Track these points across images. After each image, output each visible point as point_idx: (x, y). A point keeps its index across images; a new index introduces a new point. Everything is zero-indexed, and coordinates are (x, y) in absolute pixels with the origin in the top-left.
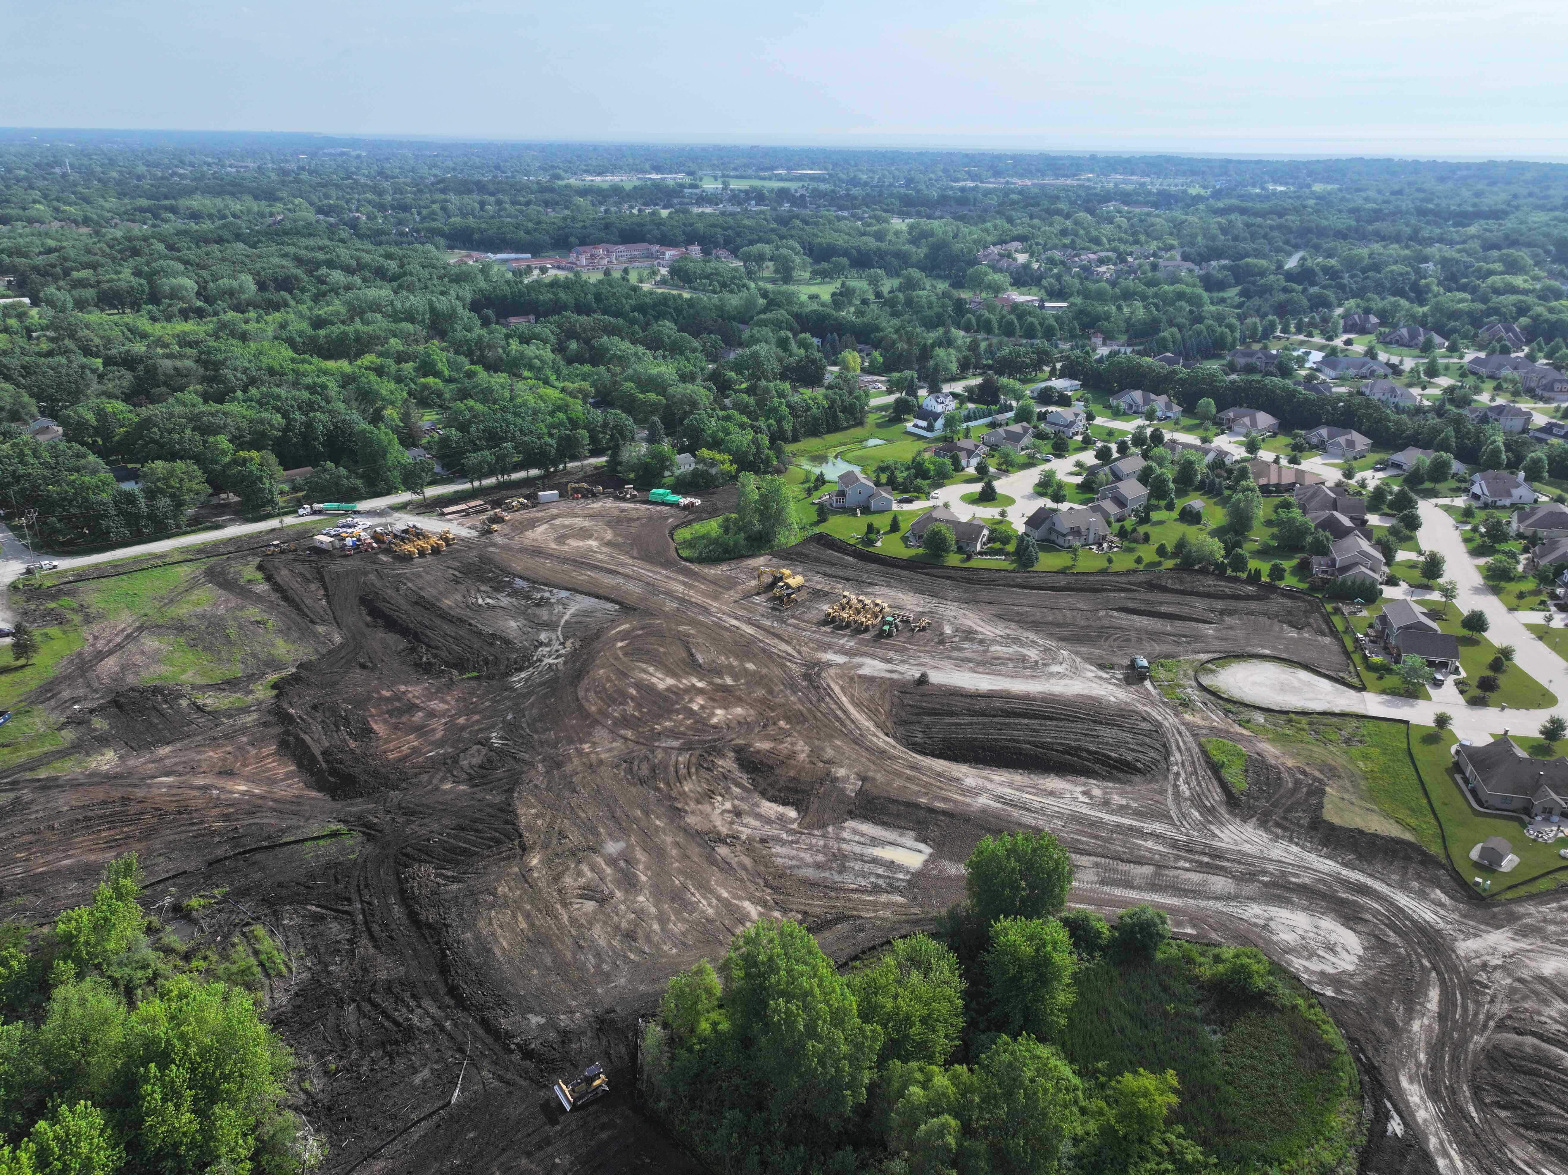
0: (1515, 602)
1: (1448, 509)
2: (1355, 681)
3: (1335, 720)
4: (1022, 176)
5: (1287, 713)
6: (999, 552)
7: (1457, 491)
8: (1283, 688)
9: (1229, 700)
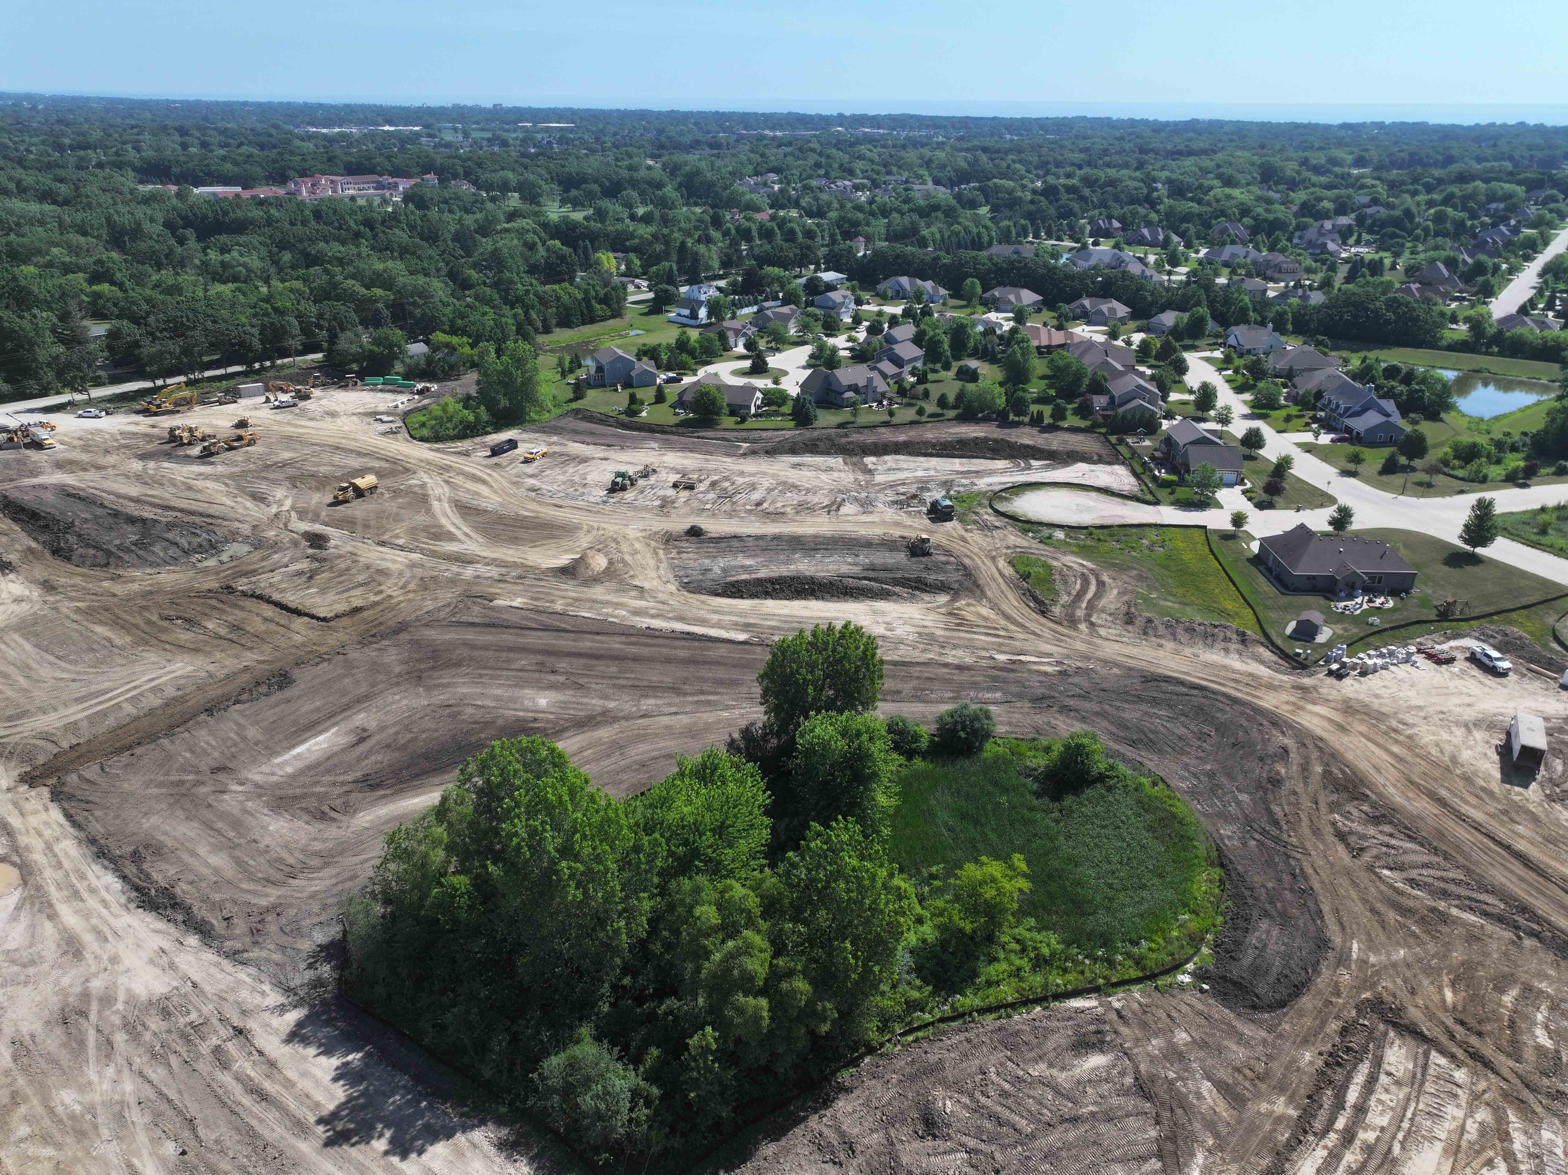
0: (1283, 426)
1: (1208, 360)
2: (1149, 497)
3: (1134, 530)
4: (773, 129)
5: (1086, 528)
6: (776, 413)
7: (1213, 346)
8: (1079, 509)
9: (1028, 522)
